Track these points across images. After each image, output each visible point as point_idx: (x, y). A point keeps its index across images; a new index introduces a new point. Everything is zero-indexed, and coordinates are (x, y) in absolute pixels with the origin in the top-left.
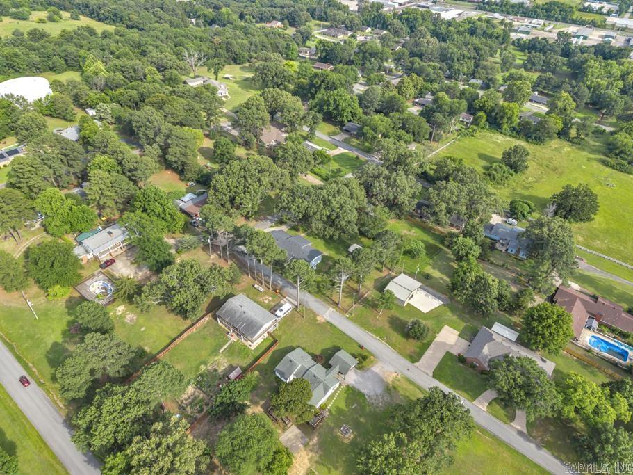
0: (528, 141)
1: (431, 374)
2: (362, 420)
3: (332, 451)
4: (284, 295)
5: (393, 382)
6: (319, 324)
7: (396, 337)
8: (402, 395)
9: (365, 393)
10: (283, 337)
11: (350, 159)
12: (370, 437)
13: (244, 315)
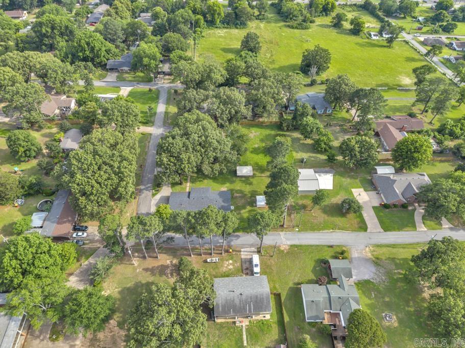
0: (237, 28)
1: (382, 230)
2: (387, 299)
3: (396, 340)
4: (238, 249)
5: (373, 255)
6: (287, 253)
7: (338, 220)
8: (386, 260)
9: (369, 278)
10: (277, 286)
11: (143, 94)
12: (402, 307)
13: (244, 297)
